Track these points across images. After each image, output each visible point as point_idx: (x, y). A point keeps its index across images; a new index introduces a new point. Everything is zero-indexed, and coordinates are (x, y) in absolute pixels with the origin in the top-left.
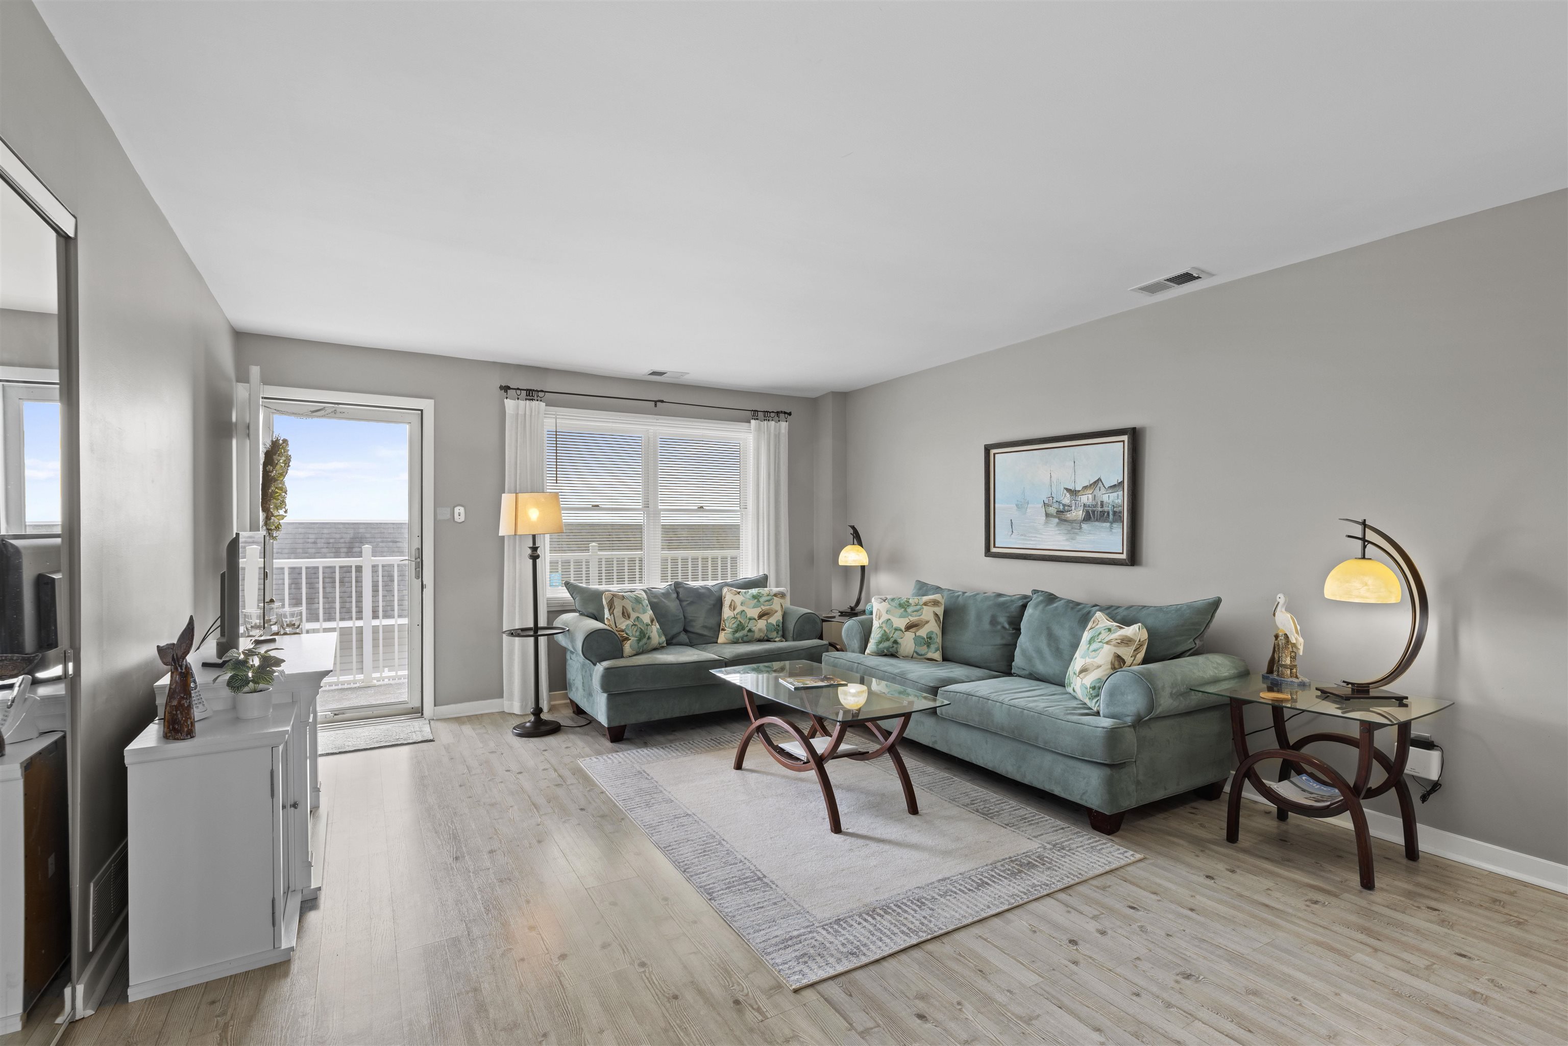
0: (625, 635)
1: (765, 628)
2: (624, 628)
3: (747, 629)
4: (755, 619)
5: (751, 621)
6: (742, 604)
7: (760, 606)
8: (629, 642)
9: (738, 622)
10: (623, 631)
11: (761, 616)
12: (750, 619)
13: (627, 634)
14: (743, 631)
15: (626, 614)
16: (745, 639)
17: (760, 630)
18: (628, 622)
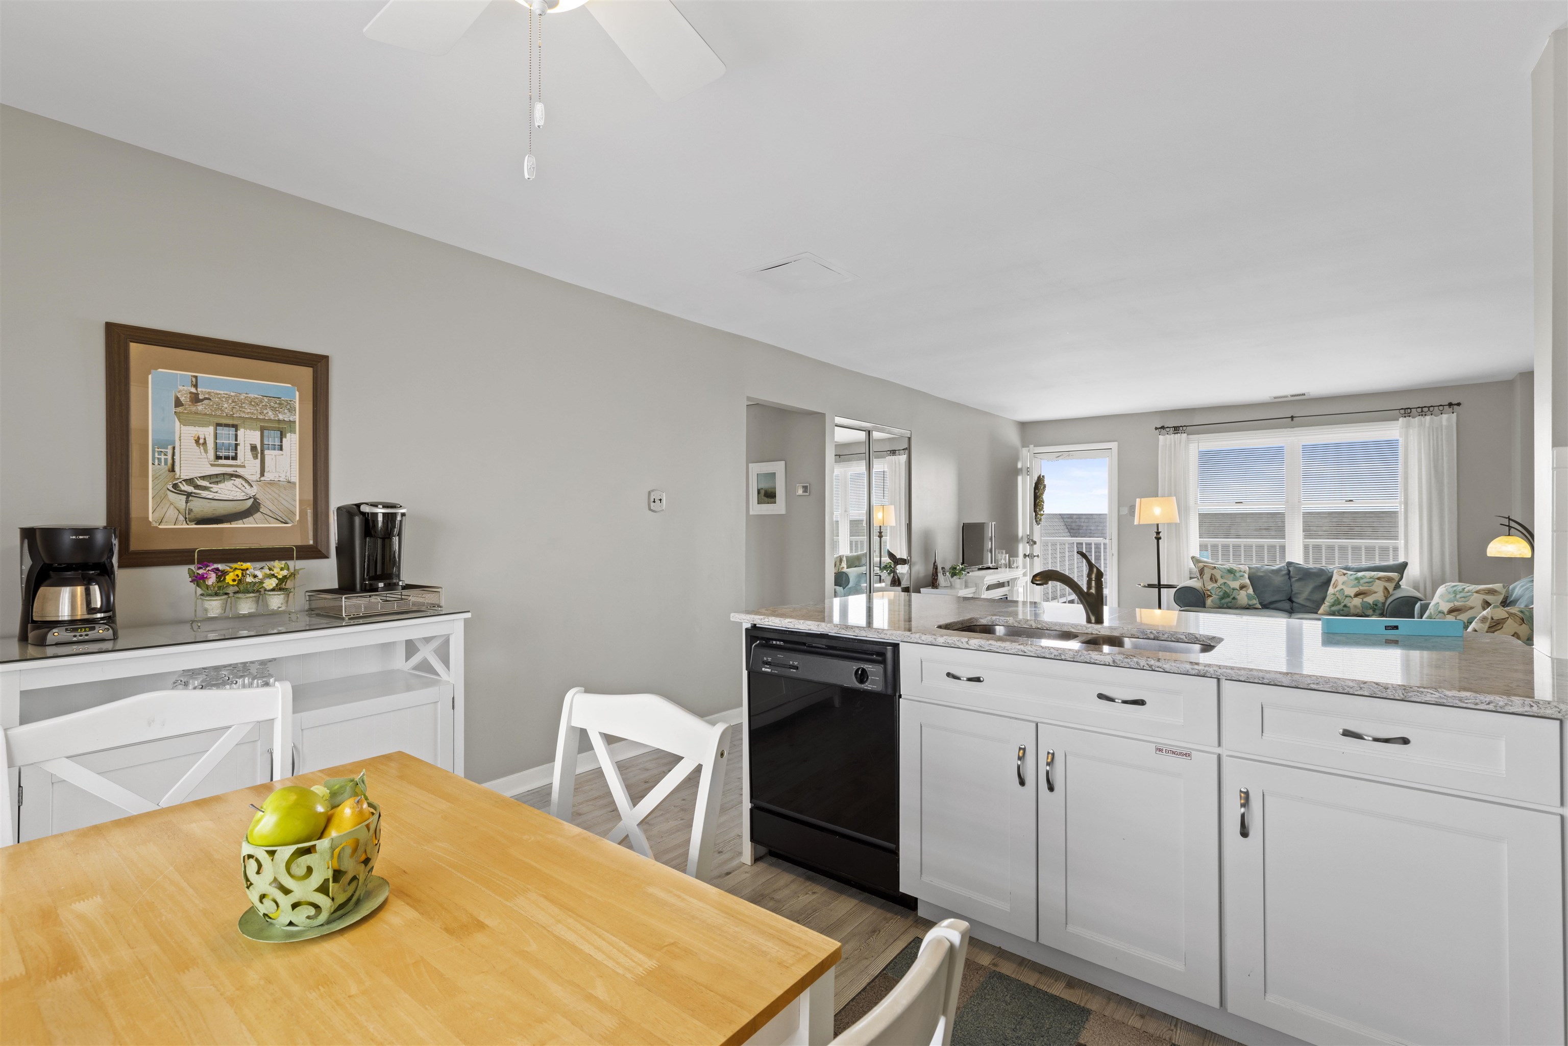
0: (1209, 593)
1: (1359, 605)
2: (1209, 589)
3: (1343, 604)
4: (1350, 597)
5: (1347, 598)
6: (1343, 583)
7: (1358, 587)
8: (1211, 598)
9: (1336, 598)
10: (1208, 591)
11: (1356, 595)
12: (1346, 596)
13: (1211, 593)
14: (1339, 606)
15: (1214, 580)
16: (1341, 612)
17: (1355, 607)
18: (1215, 585)
